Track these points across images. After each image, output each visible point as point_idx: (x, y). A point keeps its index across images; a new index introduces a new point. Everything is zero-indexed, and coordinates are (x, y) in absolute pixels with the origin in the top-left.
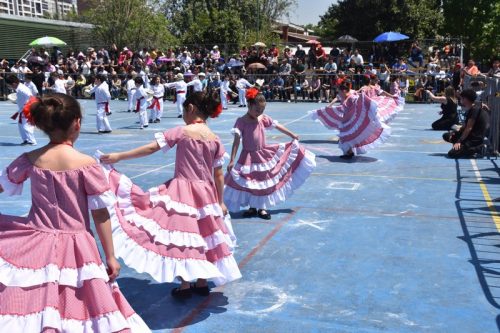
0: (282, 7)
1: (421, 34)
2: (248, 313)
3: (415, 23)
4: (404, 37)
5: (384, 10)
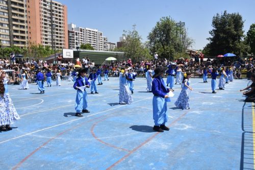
0: (189, 44)
1: (242, 54)
2: (179, 129)
3: (239, 49)
4: (233, 55)
5: (227, 45)
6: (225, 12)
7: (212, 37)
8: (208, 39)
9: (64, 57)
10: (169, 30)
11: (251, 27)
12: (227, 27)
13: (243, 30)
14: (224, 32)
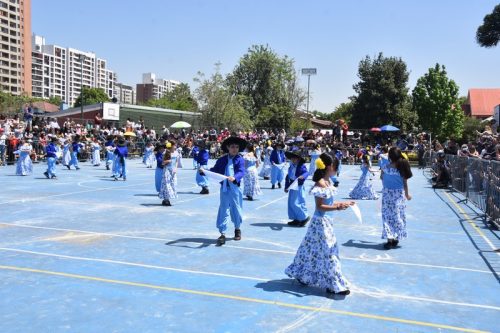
1: (405, 126)
3: (401, 119)
4: (395, 129)
5: (382, 111)
6: (381, 54)
7: (357, 95)
8: (351, 98)
9: (104, 118)
10: (268, 72)
11: (419, 82)
12: (383, 80)
13: (407, 86)
14: (379, 88)
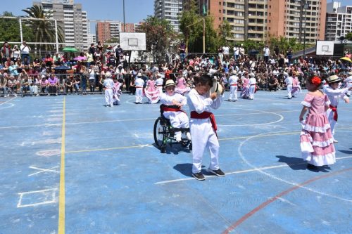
9: (318, 53)
